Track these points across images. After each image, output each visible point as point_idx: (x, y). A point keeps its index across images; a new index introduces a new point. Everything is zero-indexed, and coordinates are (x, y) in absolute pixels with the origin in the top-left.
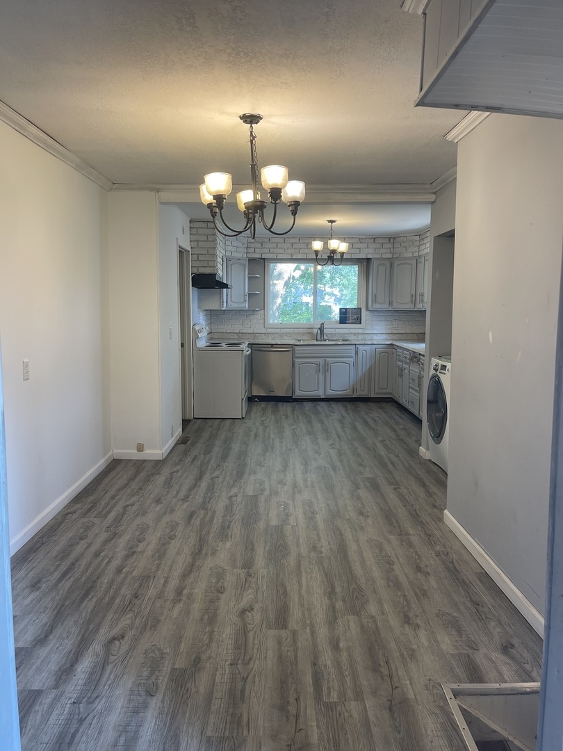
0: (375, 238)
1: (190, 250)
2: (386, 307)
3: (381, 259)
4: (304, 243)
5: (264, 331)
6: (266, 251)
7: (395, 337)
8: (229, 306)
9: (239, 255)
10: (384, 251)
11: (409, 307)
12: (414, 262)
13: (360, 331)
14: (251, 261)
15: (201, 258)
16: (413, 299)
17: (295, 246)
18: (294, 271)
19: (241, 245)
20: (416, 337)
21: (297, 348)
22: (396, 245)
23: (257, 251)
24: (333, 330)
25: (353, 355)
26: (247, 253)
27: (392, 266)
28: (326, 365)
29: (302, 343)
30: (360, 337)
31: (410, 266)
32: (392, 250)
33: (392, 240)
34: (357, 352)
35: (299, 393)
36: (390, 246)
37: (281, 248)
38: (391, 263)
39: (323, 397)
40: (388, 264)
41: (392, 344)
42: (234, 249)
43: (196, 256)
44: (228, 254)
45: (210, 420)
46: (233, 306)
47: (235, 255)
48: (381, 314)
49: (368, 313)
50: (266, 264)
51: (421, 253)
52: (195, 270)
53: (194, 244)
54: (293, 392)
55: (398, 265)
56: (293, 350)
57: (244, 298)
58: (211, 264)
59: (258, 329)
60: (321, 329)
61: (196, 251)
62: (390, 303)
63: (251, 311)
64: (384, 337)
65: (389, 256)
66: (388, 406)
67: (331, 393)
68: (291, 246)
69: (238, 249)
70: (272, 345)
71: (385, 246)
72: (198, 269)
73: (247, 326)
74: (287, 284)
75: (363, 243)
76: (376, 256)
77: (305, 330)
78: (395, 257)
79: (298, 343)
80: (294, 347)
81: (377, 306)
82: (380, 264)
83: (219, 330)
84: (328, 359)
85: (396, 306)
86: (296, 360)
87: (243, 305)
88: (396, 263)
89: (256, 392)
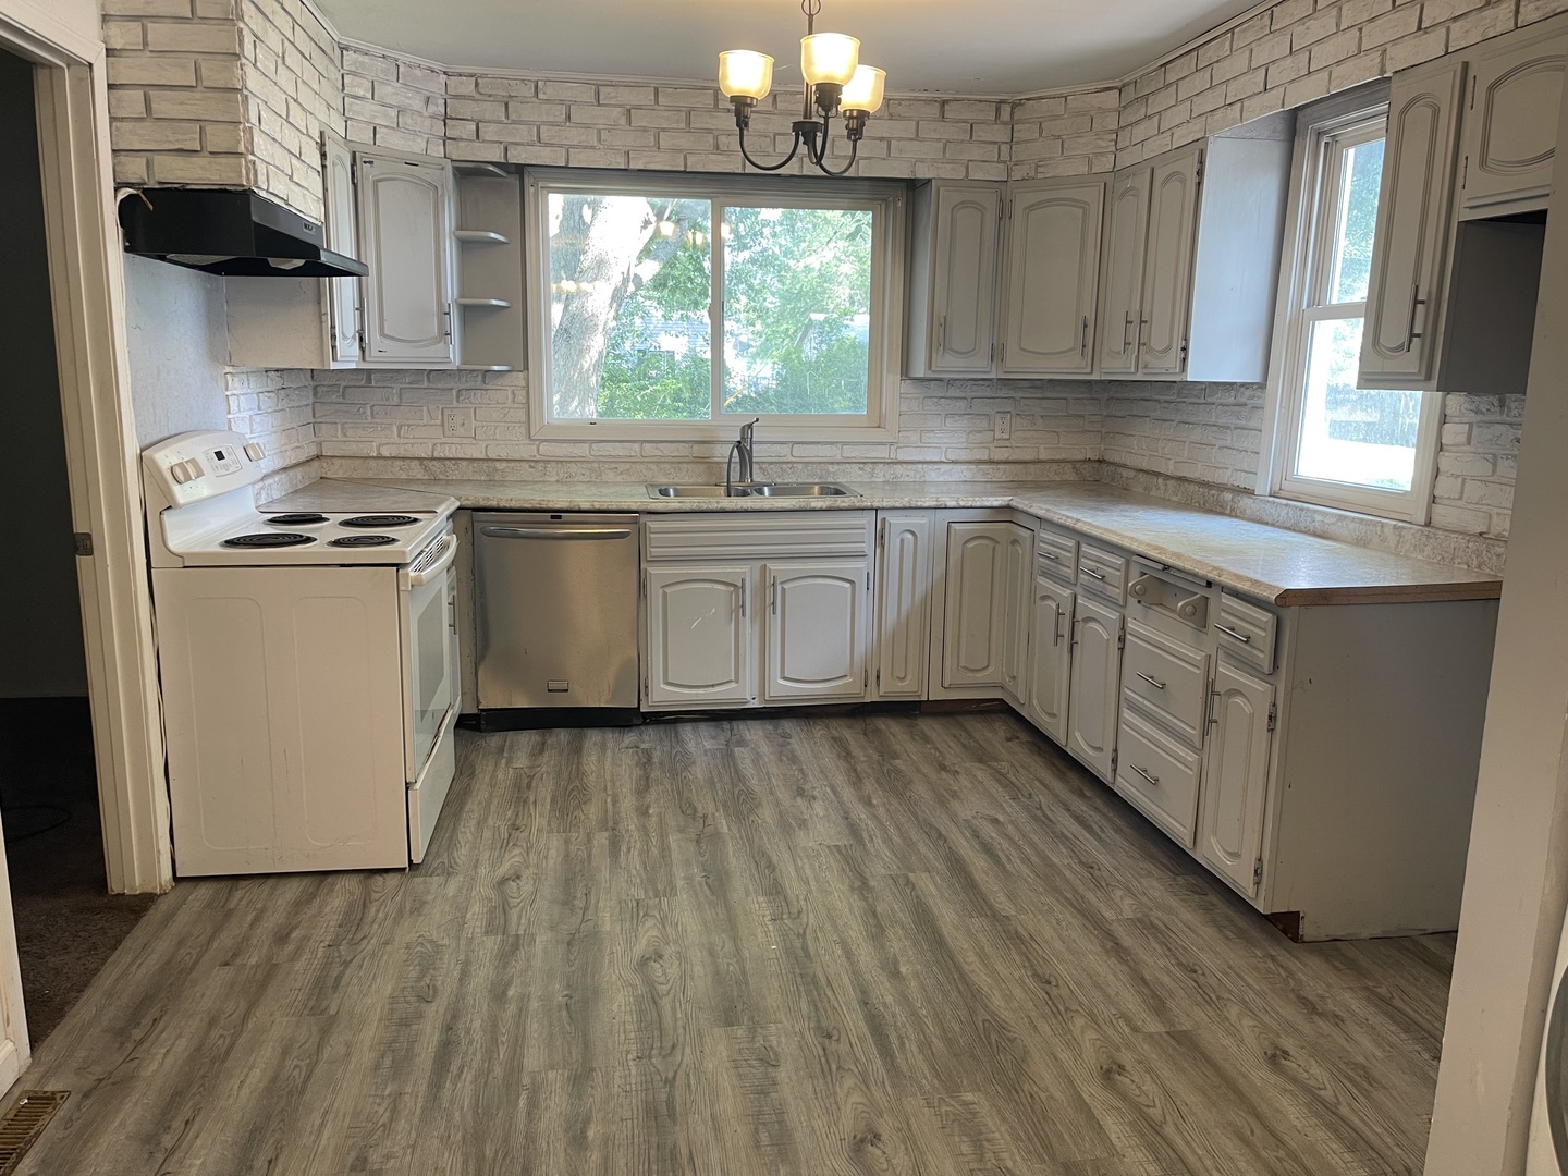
0: (944, 103)
1: (93, 52)
2: (979, 365)
3: (968, 183)
4: (678, 110)
5: (527, 451)
6: (523, 133)
7: (1002, 473)
8: (372, 352)
9: (417, 146)
10: (976, 153)
11: (1069, 366)
12: (1093, 197)
13: (881, 453)
14: (468, 175)
15: (163, 105)
16: (1090, 336)
17: (640, 120)
18: (640, 259)
19: (418, 104)
20: (1070, 476)
21: (653, 524)
22: (1022, 132)
23: (489, 132)
24: (785, 449)
25: (868, 547)
26: (446, 139)
27: (1004, 212)
28: (767, 585)
29: (673, 503)
30: (881, 475)
31: (1080, 212)
32: (1005, 148)
33: (1006, 111)
34: (881, 538)
35: (663, 694)
36: (1001, 134)
37: (587, 127)
38: (1002, 201)
39: (755, 704)
40: (990, 202)
41: (1008, 508)
42: (385, 118)
43: (139, 94)
44: (361, 135)
45: (254, 886)
46: (387, 353)
47: (393, 141)
48: (952, 392)
49: (907, 386)
50: (530, 191)
51: (1126, 159)
52: (136, 170)
53: (121, 36)
54: (642, 689)
55: (1031, 208)
56: (641, 532)
57: (441, 324)
58: (217, 138)
59: (504, 442)
60: (743, 448)
61: (135, 70)
62: (997, 353)
63: (472, 378)
64: (964, 473)
65: (995, 173)
66: (992, 735)
67: (782, 690)
68: (623, 121)
69: (407, 119)
70: (556, 515)
71: (981, 133)
72: (149, 165)
73: (461, 431)
74: (617, 297)
75: (901, 118)
76: (946, 172)
77: (683, 450)
78: (1016, 175)
79: (660, 504)
80: (644, 519)
81: (951, 365)
82: (964, 204)
83: (352, 449)
84: (773, 566)
85: (1021, 365)
86: (653, 570)
87: (434, 351)
88: (1021, 202)
89: (495, 697)
